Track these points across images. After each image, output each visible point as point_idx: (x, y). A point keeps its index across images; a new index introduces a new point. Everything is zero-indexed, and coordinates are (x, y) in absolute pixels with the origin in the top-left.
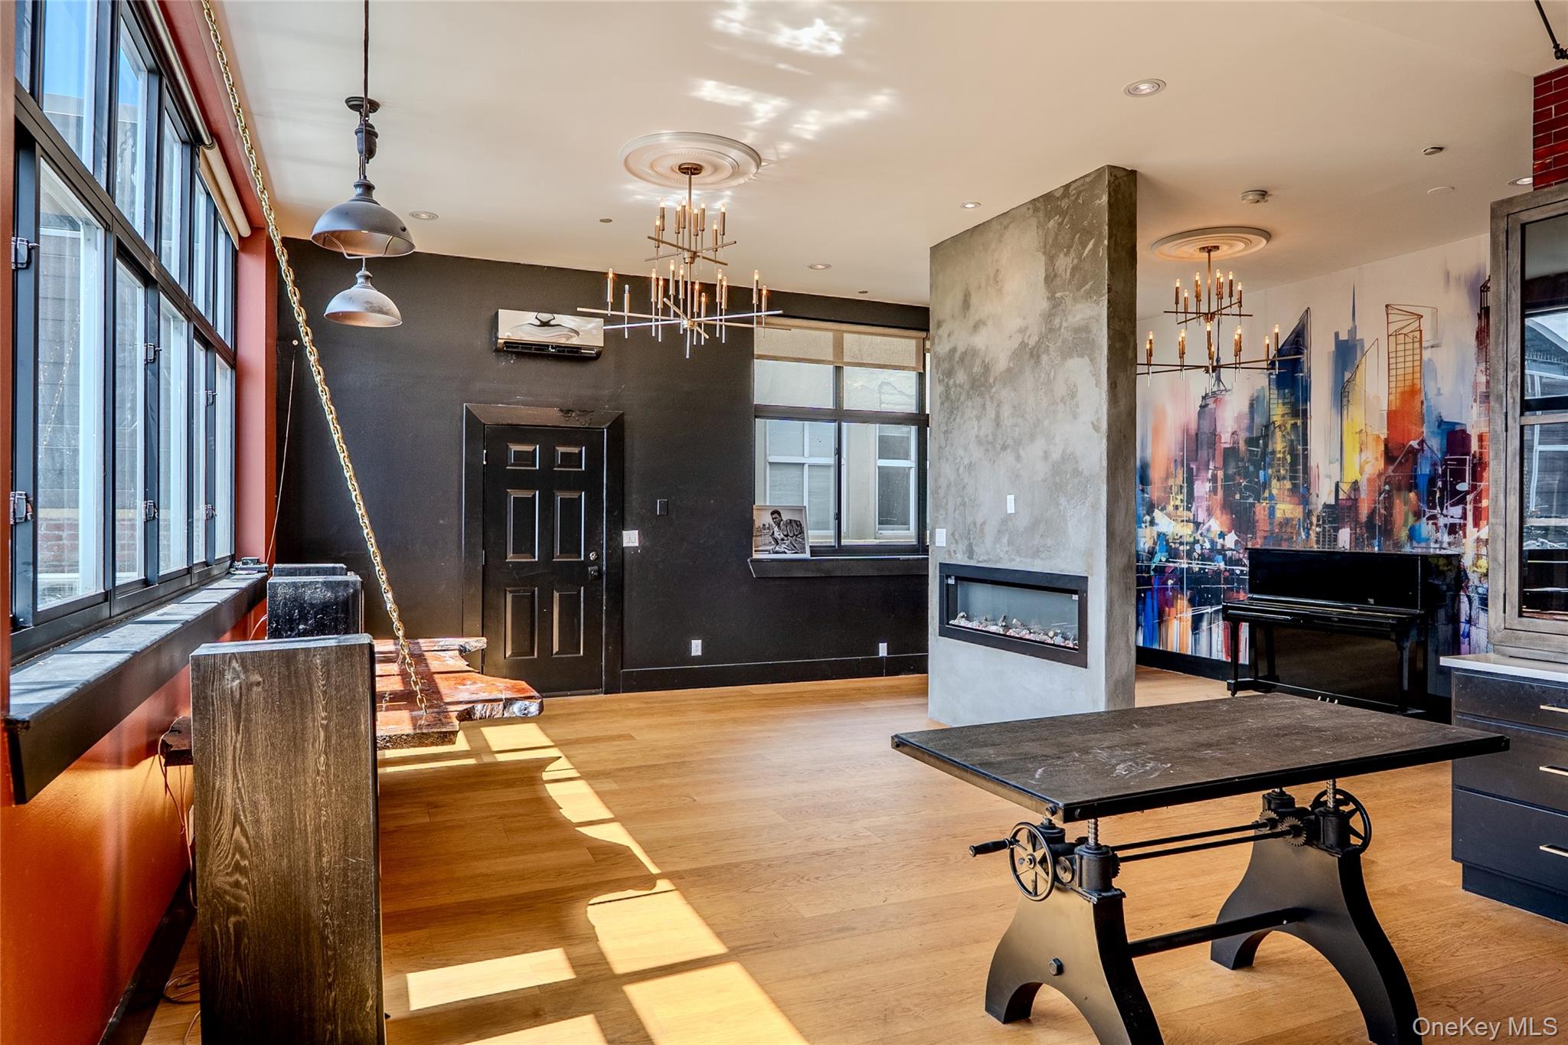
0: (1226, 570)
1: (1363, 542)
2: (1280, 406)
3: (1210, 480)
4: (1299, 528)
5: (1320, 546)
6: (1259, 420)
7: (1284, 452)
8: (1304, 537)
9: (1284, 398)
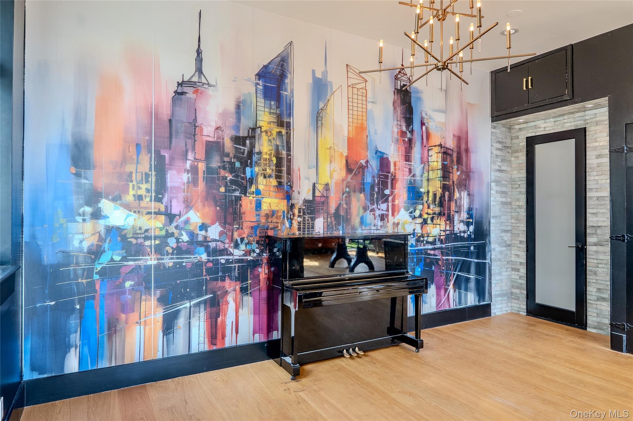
0: (209, 261)
1: (332, 227)
2: (267, 114)
3: (188, 172)
4: (284, 218)
5: (302, 233)
6: (246, 123)
7: (270, 155)
8: (288, 225)
9: (271, 108)
